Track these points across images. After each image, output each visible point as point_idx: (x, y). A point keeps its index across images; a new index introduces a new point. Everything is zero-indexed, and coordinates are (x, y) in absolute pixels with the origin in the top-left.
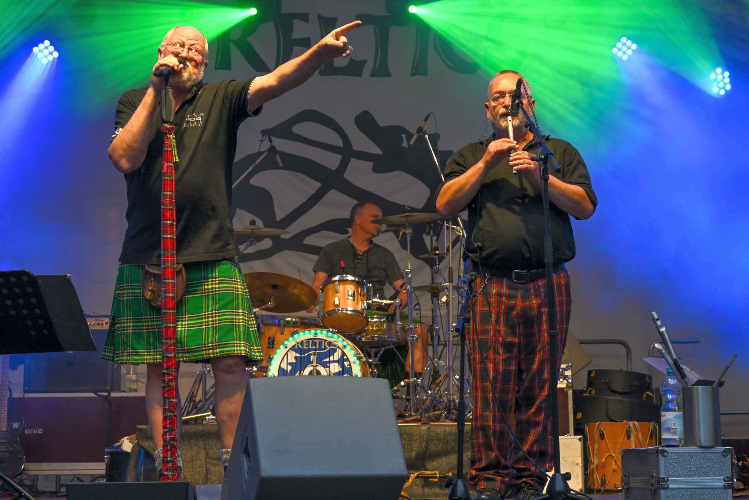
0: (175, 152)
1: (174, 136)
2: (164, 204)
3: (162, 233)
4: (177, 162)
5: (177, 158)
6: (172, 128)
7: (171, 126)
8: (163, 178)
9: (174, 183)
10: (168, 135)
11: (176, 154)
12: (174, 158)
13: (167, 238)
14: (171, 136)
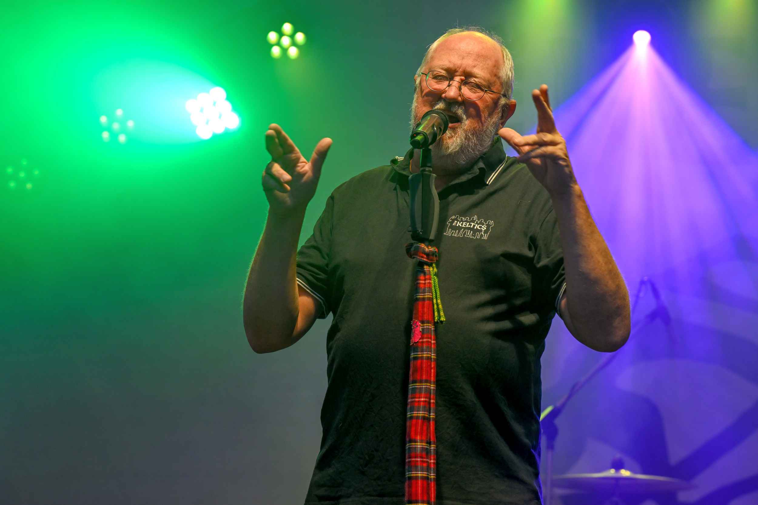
0: (438, 302)
1: (435, 270)
2: (412, 410)
3: (407, 467)
4: (442, 322)
5: (442, 313)
6: (433, 254)
7: (432, 249)
8: (412, 355)
9: (432, 366)
10: (426, 268)
11: (440, 306)
12: (436, 314)
13: (417, 478)
14: (431, 269)
